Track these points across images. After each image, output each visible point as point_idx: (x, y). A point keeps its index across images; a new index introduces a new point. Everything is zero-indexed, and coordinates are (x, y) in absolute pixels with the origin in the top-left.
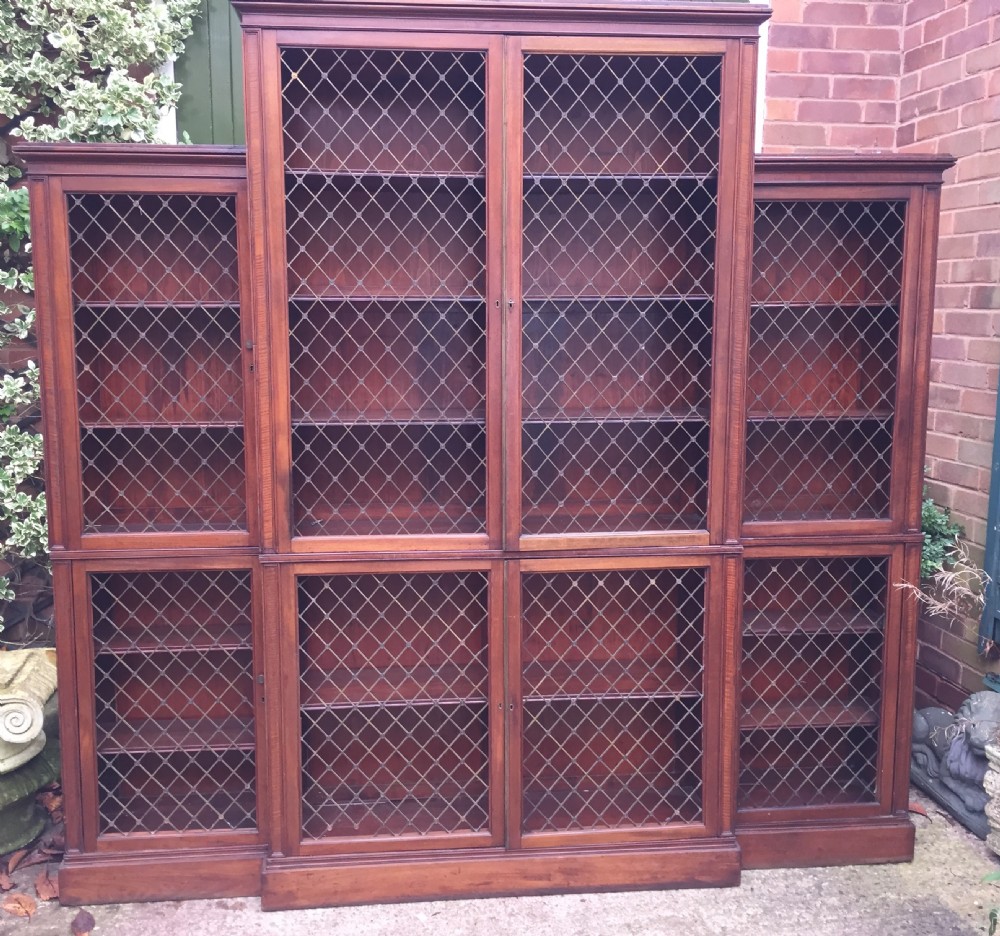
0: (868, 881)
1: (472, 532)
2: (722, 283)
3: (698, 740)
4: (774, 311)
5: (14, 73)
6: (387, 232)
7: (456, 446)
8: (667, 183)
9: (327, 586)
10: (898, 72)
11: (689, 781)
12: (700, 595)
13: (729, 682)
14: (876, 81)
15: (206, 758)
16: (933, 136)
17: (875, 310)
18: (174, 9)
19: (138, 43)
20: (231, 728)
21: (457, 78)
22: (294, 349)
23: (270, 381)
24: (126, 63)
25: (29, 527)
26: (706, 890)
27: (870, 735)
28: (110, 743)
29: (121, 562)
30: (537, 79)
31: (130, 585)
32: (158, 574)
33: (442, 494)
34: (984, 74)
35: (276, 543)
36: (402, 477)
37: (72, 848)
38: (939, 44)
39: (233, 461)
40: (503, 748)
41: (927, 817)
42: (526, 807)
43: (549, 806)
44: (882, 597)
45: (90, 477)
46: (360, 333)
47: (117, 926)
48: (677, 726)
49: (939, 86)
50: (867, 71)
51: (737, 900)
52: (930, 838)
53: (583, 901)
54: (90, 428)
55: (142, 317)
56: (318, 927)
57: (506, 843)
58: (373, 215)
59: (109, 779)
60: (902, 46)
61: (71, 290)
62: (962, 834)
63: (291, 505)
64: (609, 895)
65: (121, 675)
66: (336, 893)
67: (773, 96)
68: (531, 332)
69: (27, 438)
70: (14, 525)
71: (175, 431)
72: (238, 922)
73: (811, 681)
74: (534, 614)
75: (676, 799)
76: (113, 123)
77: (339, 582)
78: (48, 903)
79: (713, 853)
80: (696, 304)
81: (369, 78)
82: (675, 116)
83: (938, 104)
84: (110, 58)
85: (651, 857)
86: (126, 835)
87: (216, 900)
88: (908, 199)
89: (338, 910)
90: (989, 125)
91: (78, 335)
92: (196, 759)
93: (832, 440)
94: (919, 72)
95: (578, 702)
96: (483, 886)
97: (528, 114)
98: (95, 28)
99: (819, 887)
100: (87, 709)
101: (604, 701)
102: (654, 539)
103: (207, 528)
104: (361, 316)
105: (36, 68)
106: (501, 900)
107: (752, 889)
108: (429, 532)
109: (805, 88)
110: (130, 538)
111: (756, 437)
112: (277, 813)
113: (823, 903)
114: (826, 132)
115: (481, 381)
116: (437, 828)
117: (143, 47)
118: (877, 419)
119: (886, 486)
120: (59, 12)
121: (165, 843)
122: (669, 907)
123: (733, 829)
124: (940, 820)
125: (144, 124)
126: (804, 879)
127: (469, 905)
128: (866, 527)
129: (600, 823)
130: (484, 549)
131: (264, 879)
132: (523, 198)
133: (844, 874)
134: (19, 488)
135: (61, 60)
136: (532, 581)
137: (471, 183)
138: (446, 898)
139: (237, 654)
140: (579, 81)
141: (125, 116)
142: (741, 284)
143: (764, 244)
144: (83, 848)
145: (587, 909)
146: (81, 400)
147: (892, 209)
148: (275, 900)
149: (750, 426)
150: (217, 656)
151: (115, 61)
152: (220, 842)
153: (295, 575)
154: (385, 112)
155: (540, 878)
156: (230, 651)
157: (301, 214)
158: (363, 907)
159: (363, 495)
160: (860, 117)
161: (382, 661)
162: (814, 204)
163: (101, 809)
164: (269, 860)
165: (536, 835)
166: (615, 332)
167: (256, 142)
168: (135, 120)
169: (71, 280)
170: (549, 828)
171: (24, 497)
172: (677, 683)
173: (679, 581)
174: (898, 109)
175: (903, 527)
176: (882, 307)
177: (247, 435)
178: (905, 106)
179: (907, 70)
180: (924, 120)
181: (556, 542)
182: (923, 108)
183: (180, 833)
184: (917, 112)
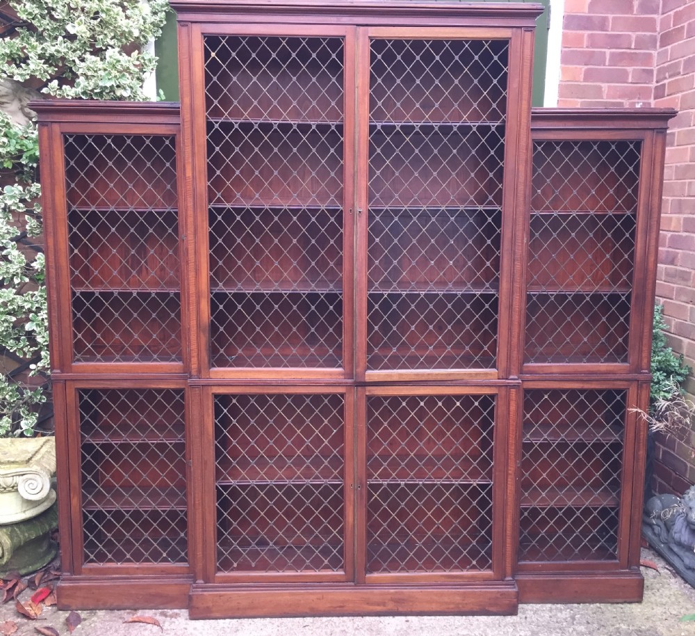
0: (608, 615)
1: (334, 367)
2: (508, 198)
3: (489, 513)
4: (546, 217)
5: (46, 50)
6: (275, 161)
7: (323, 308)
8: (470, 128)
9: (234, 401)
10: (656, 47)
11: (483, 542)
12: (491, 414)
13: (511, 474)
14: (640, 53)
15: (155, 515)
16: (678, 92)
17: (619, 217)
18: (154, 7)
19: (127, 30)
20: (172, 495)
21: (324, 56)
22: (212, 241)
23: (195, 262)
24: (120, 44)
26: (493, 617)
27: (613, 513)
28: (90, 503)
29: (98, 382)
30: (379, 57)
31: (104, 398)
32: (123, 391)
33: (312, 341)
35: (199, 371)
36: (285, 329)
37: (65, 572)
38: (683, 28)
39: (173, 315)
40: (354, 515)
41: (657, 571)
42: (369, 556)
43: (385, 555)
44: (622, 417)
45: (78, 325)
46: (258, 230)
47: (93, 625)
48: (474, 503)
49: (683, 57)
50: (633, 47)
51: (514, 625)
52: (658, 586)
53: (407, 621)
54: (78, 291)
55: (113, 217)
56: (225, 632)
57: (355, 580)
58: (266, 149)
59: (90, 527)
61: (66, 199)
62: (681, 584)
63: (210, 347)
64: (426, 617)
65: (98, 457)
66: (238, 609)
67: (566, 64)
68: (374, 230)
70: (43, 354)
71: (135, 295)
72: (173, 626)
73: (571, 475)
74: (376, 424)
75: (473, 554)
76: (108, 84)
77: (243, 398)
78: (50, 608)
79: (498, 592)
80: (490, 213)
81: (264, 55)
82: (476, 81)
83: (681, 70)
84: (108, 40)
85: (455, 593)
86: (101, 565)
87: (160, 610)
88: (643, 140)
89: (240, 621)
91: (71, 229)
92: (148, 516)
93: (587, 308)
94: (668, 47)
95: (406, 485)
96: (338, 608)
97: (373, 80)
98: (99, 20)
99: (573, 618)
100: (75, 480)
101: (423, 484)
102: (458, 374)
103: (155, 360)
104: (257, 218)
105: (59, 47)
106: (351, 618)
107: (526, 618)
108: (303, 366)
109: (588, 58)
110: (104, 366)
111: (533, 305)
112: (199, 554)
113: (574, 630)
114: (603, 89)
115: (339, 264)
116: (308, 568)
117: (130, 33)
118: (620, 293)
119: (626, 340)
120: (75, 9)
121: (127, 571)
122: (466, 628)
123: (513, 576)
124: (667, 574)
125: (131, 85)
126: (563, 612)
127: (328, 621)
128: (611, 369)
129: (420, 568)
130: (341, 379)
131: (190, 598)
132: (369, 138)
133: (592, 609)
135: (78, 42)
136: (374, 402)
137: (333, 128)
138: (314, 616)
139: (176, 445)
140: (408, 58)
141: (117, 79)
142: (521, 199)
143: (540, 171)
144: (73, 572)
145: (409, 627)
146: (72, 273)
147: (632, 146)
148: (198, 613)
149: (529, 297)
150: (162, 447)
151: (111, 43)
152: (163, 571)
153: (213, 394)
154: (275, 79)
155: (378, 604)
156: (171, 444)
157: (217, 149)
158: (257, 619)
159: (258, 340)
160: (627, 78)
161: (271, 453)
162: (576, 143)
163: (85, 547)
164: (194, 585)
165: (375, 575)
166: (433, 231)
168: (124, 82)
169: (65, 193)
170: (385, 570)
172: (474, 474)
173: (476, 404)
174: (655, 73)
175: (638, 369)
176: (624, 215)
177: (182, 297)
178: (659, 71)
179: (661, 46)
180: (672, 81)
181: (390, 375)
182: (671, 73)
183: (136, 565)
184: (667, 75)
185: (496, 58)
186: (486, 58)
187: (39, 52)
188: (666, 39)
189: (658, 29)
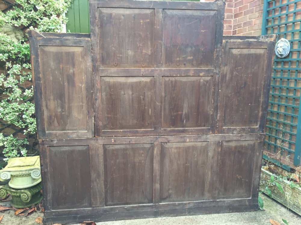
5: (27, 15)
10: (232, 18)
14: (228, 20)
16: (241, 33)
19: (59, 9)
25: (33, 126)
34: (253, 20)
38: (242, 12)
49: (242, 22)
50: (226, 18)
60: (233, 12)
69: (32, 104)
70: (29, 126)
76: (53, 28)
83: (242, 26)
84: (51, 12)
90: (254, 31)
94: (237, 18)
105: (33, 14)
117: (60, 9)
125: (60, 28)
134: (31, 117)
135: (38, 12)
141: (56, 26)
151: (53, 13)
160: (224, 28)
168: (58, 27)
171: (32, 119)
174: (233, 27)
178: (234, 26)
179: (235, 18)
180: (239, 30)
182: (239, 27)
184: (237, 27)
187: (24, 16)
188: (236, 16)
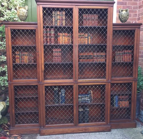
1: (71, 79)
2: (108, 42)
3: (104, 110)
4: (116, 46)
7: (69, 66)
9: (49, 87)
11: (103, 116)
12: (105, 88)
13: (109, 101)
14: (134, 10)
15: (31, 113)
17: (131, 46)
20: (35, 109)
22: (45, 52)
23: (41, 57)
24: (15, 7)
28: (17, 111)
29: (19, 84)
30: (81, 12)
31: (20, 87)
32: (24, 86)
33: (66, 74)
35: (42, 81)
37: (11, 127)
39: (35, 69)
40: (76, 111)
42: (79, 120)
45: (14, 71)
48: (101, 108)
54: (14, 64)
57: (76, 125)
59: (17, 116)
63: (44, 75)
66: (51, 133)
68: (80, 49)
71: (27, 64)
74: (80, 91)
75: (101, 119)
80: (104, 45)
82: (101, 18)
85: (98, 127)
86: (19, 125)
88: (135, 30)
91: (12, 50)
95: (86, 104)
96: (73, 132)
97: (79, 17)
100: (13, 106)
102: (98, 80)
103: (31, 79)
104: (54, 47)
110: (20, 80)
111: (113, 65)
112: (42, 121)
115: (72, 57)
116: (66, 123)
118: (131, 62)
119: (132, 72)
121: (25, 126)
123: (110, 123)
128: (130, 78)
129: (90, 122)
130: (73, 82)
131: (40, 131)
132: (78, 30)
135: (4, 7)
136: (80, 87)
137: (71, 27)
139: (36, 98)
141: (14, 16)
142: (111, 42)
143: (114, 36)
144: (13, 127)
146: (13, 60)
147: (133, 31)
148: (42, 134)
149: (112, 63)
150: (33, 98)
151: (13, 7)
153: (45, 86)
155: (81, 131)
157: (45, 32)
159: (55, 74)
160: (132, 16)
162: (122, 30)
163: (16, 121)
164: (41, 128)
165: (80, 124)
167: (39, 21)
169: (11, 42)
172: (101, 102)
173: (101, 86)
174: (137, 15)
175: (135, 78)
177: (37, 65)
181: (83, 81)
183: (27, 124)
185: (105, 12)
186: (103, 12)
188: (140, 7)
189: (138, 5)
